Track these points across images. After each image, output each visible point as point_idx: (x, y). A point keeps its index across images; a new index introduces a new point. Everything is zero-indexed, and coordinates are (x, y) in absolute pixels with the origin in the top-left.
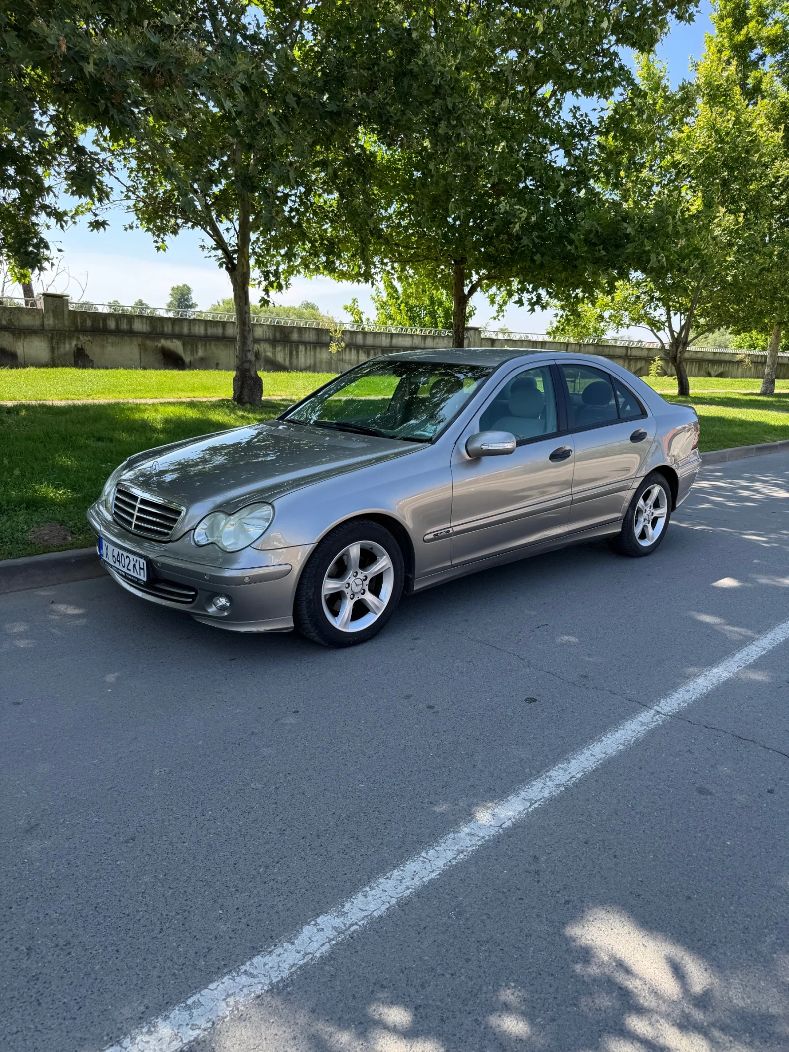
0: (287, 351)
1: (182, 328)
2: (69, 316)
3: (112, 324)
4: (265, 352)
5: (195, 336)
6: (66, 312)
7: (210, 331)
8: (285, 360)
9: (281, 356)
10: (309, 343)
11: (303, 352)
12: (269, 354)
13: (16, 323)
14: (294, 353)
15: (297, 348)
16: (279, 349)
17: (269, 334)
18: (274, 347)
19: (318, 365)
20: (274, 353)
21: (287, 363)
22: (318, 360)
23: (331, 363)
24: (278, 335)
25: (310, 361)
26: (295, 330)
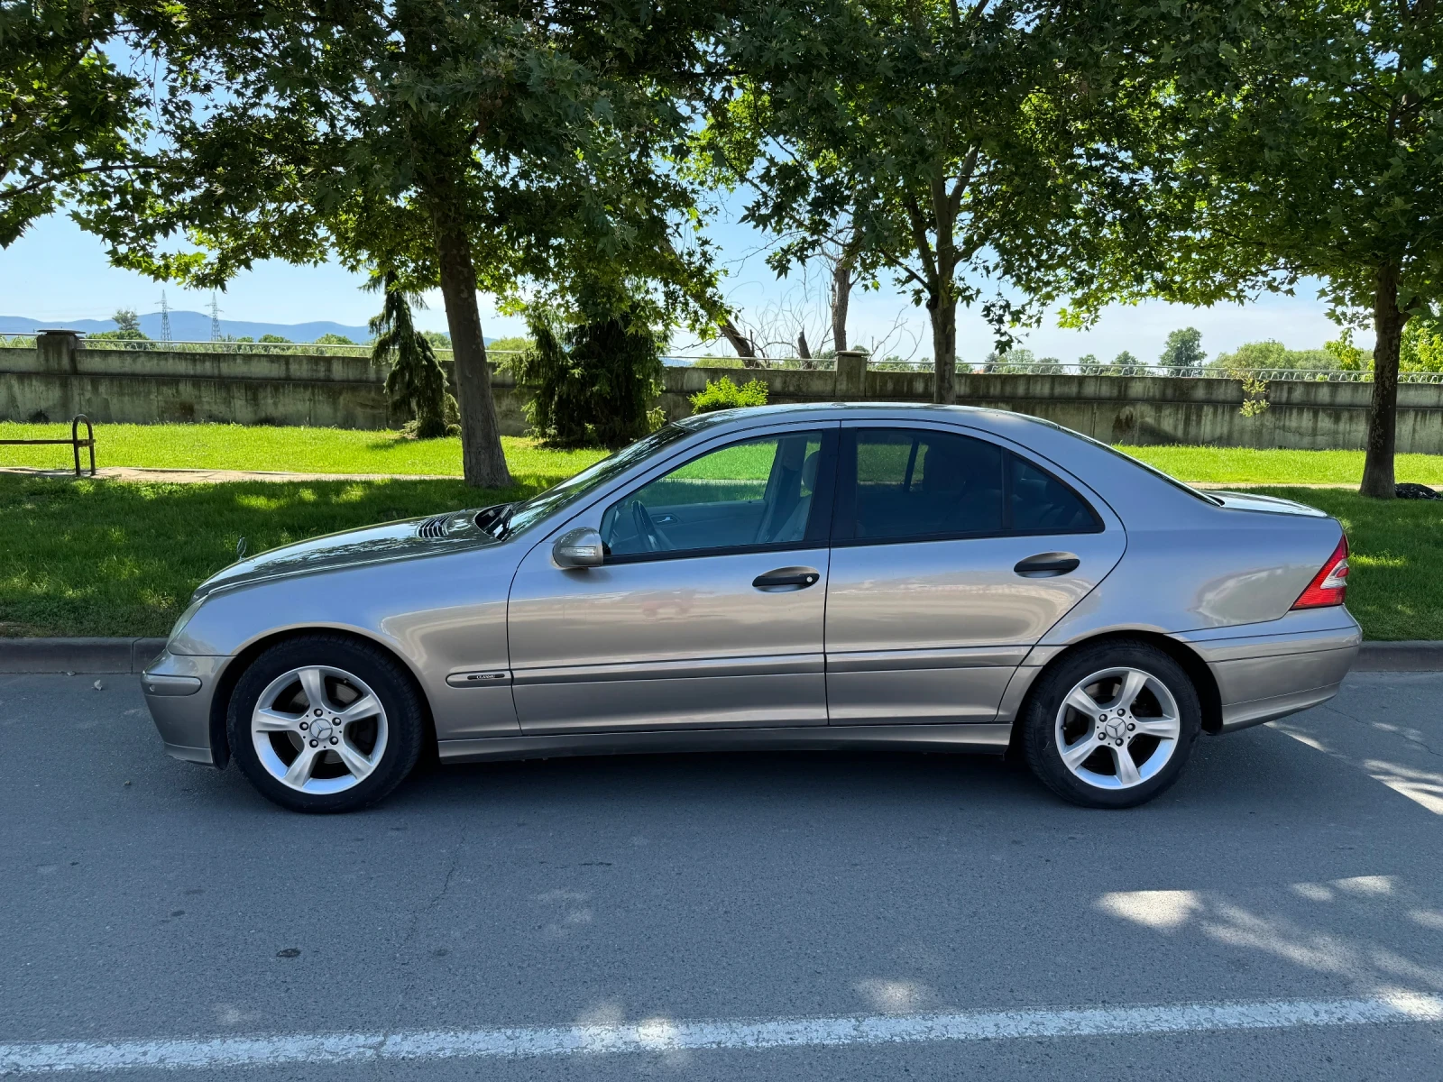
0: (1181, 415)
1: (1015, 387)
2: (866, 378)
3: (919, 387)
4: (1142, 416)
5: (1034, 398)
6: (863, 374)
7: (1058, 390)
8: (1176, 428)
9: (1168, 423)
10: (1224, 402)
11: (1210, 416)
12: (1150, 420)
13: (804, 389)
14: (1194, 417)
15: (1200, 409)
16: (1166, 412)
17: (1155, 391)
18: (1159, 409)
19: (1236, 435)
20: (1158, 419)
21: (1180, 433)
22: (1236, 428)
23: (1260, 432)
24: (1169, 392)
25: (1222, 429)
26: (1200, 384)
